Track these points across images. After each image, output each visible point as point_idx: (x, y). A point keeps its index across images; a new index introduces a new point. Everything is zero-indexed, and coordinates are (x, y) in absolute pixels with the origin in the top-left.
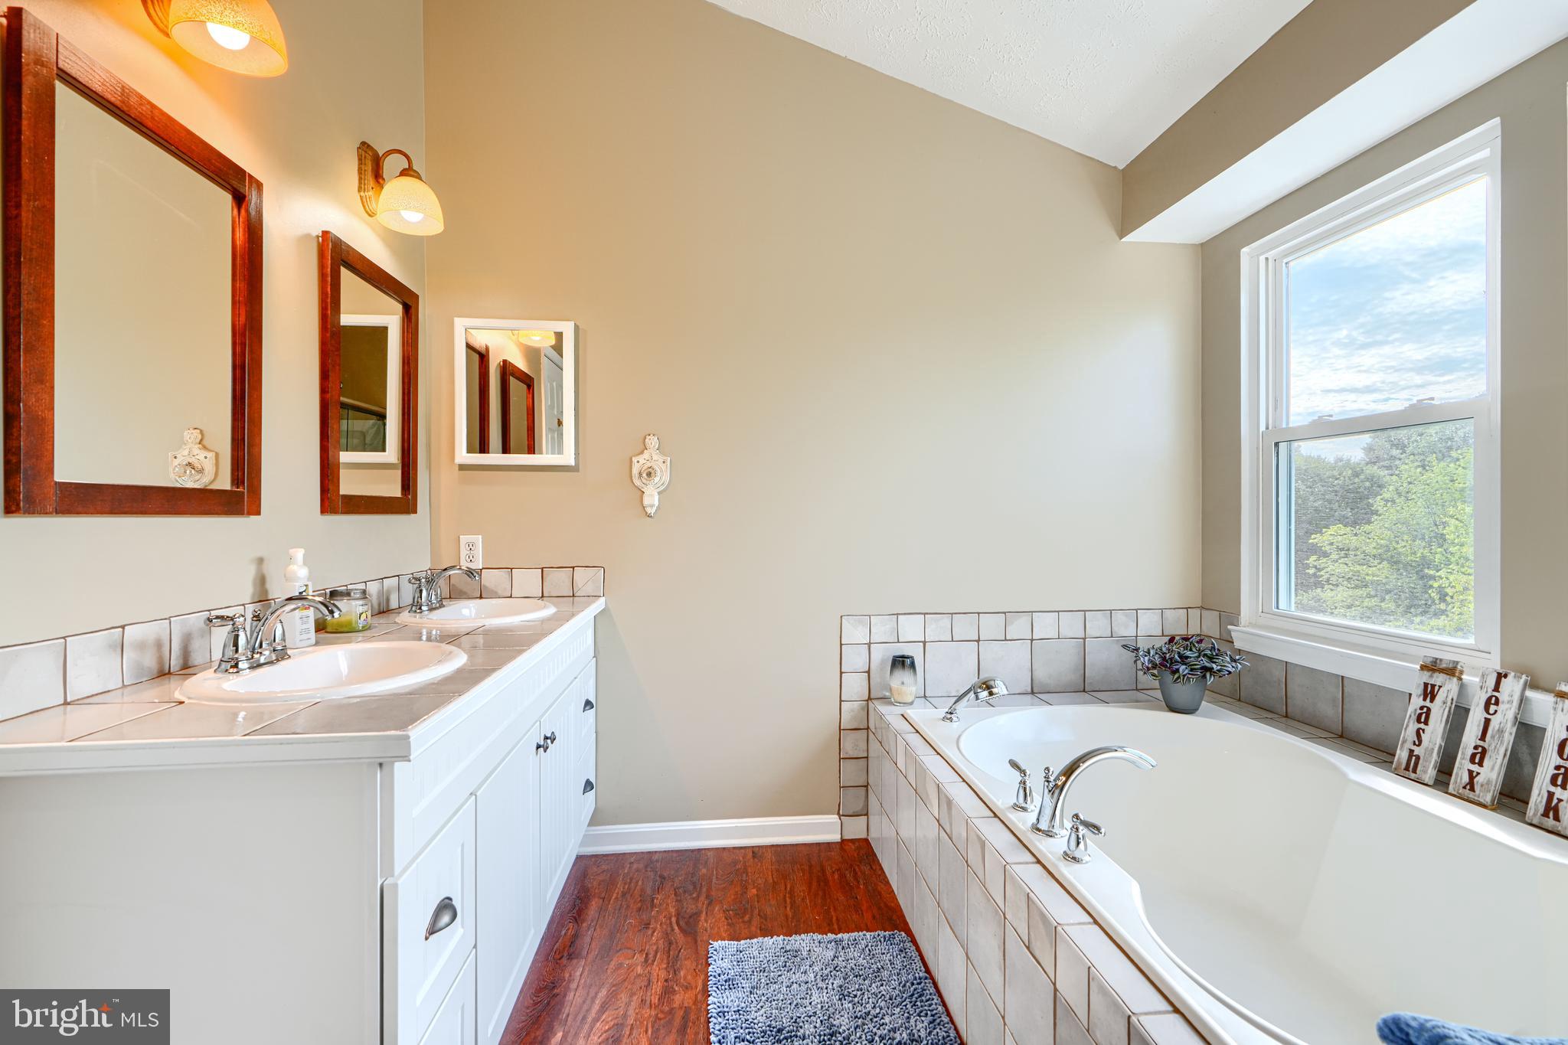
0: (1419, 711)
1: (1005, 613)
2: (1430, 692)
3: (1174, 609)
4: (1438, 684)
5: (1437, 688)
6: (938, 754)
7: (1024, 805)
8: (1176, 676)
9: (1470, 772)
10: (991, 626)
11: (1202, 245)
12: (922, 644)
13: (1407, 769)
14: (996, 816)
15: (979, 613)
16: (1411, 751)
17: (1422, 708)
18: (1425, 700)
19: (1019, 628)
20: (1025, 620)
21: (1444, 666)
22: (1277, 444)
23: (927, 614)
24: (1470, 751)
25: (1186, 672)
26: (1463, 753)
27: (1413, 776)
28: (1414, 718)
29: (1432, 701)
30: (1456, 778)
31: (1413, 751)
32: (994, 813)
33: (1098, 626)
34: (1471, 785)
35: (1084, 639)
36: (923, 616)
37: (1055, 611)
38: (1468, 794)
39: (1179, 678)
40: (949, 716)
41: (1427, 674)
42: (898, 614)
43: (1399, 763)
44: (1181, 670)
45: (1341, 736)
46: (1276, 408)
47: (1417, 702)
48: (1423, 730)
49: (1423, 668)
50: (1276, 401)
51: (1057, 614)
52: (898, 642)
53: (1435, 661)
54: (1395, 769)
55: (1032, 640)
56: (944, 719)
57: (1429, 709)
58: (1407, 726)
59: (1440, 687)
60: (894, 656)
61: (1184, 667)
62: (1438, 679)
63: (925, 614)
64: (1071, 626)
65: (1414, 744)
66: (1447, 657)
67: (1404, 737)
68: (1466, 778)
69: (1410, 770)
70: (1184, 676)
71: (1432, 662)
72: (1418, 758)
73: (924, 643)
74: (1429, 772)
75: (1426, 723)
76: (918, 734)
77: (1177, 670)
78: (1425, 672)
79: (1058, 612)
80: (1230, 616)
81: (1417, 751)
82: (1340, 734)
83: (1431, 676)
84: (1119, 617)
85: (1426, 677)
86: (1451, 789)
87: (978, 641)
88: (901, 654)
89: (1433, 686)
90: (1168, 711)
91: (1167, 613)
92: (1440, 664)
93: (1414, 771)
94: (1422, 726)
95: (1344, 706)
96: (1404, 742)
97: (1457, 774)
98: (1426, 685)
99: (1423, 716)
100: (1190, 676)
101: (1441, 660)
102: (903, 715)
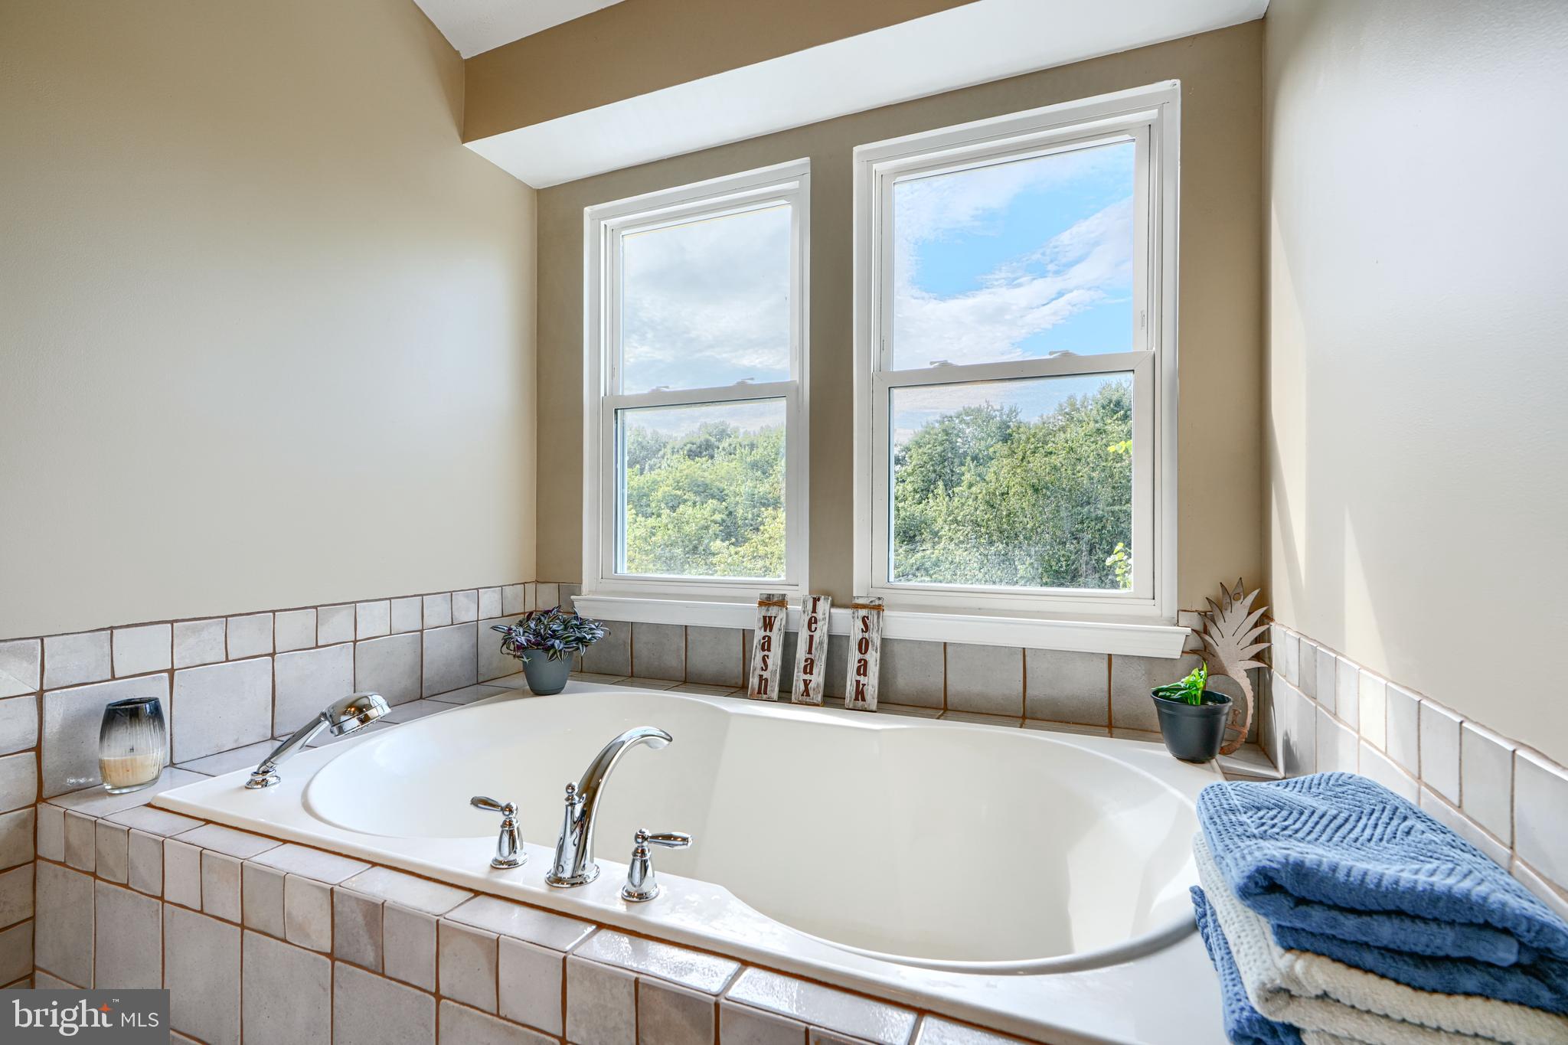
0: (762, 641)
1: (316, 607)
2: (768, 623)
3: (513, 585)
4: (773, 615)
5: (773, 618)
6: (285, 842)
7: (512, 857)
8: (551, 652)
9: (805, 681)
10: (293, 629)
11: (538, 191)
12: (166, 675)
13: (759, 692)
14: (477, 893)
15: (274, 612)
16: (761, 676)
17: (764, 638)
18: (765, 630)
19: (337, 626)
20: (346, 614)
21: (776, 599)
22: (616, 411)
23: (177, 621)
24: (803, 664)
25: (562, 646)
26: (798, 668)
27: (765, 696)
28: (759, 647)
29: (771, 631)
30: (796, 690)
31: (762, 675)
32: (470, 890)
33: (437, 612)
34: (806, 692)
35: (422, 631)
36: (169, 625)
37: (386, 599)
38: (806, 701)
39: (555, 653)
40: (259, 778)
41: (764, 608)
42: (112, 628)
43: (753, 689)
44: (556, 645)
45: (685, 682)
46: (613, 375)
47: (759, 634)
48: (768, 656)
49: (761, 604)
50: (613, 369)
51: (388, 601)
52: (114, 678)
53: (769, 597)
54: (751, 695)
55: (355, 642)
56: (249, 786)
57: (769, 638)
58: (755, 656)
59: (775, 617)
60: (109, 705)
61: (558, 641)
62: (773, 611)
63: (172, 622)
64: (406, 616)
65: (762, 669)
66: (777, 591)
67: (754, 666)
68: (802, 687)
69: (762, 694)
70: (560, 651)
71: (766, 598)
72: (766, 680)
73: (171, 672)
74: (774, 690)
75: (769, 650)
76: (210, 826)
77: (553, 646)
78: (763, 608)
79: (390, 599)
80: (570, 586)
81: (765, 675)
82: (684, 680)
83: (768, 610)
84: (459, 598)
85: (763, 612)
86: (793, 699)
87: (273, 655)
88: (124, 698)
89: (770, 618)
90: (533, 696)
91: (508, 590)
92: (773, 598)
93: (765, 693)
94: (766, 653)
95: (688, 654)
96: (755, 670)
97: (796, 686)
98: (765, 617)
99: (766, 645)
100: (567, 650)
101: (773, 595)
102: (149, 805)
